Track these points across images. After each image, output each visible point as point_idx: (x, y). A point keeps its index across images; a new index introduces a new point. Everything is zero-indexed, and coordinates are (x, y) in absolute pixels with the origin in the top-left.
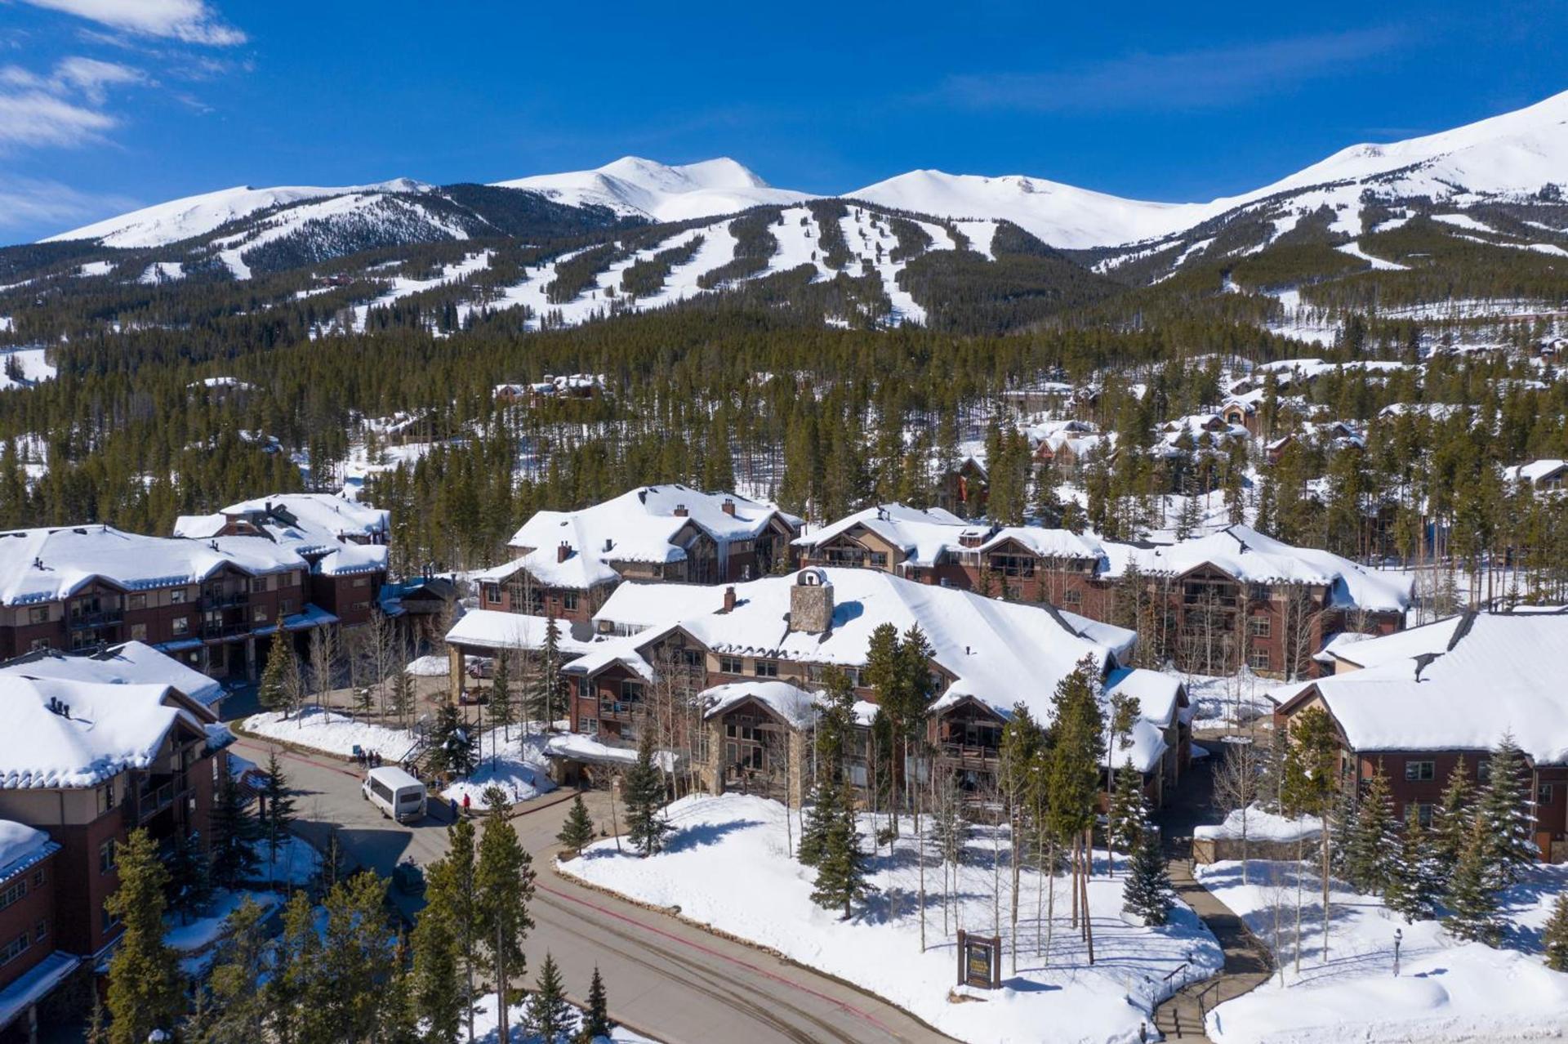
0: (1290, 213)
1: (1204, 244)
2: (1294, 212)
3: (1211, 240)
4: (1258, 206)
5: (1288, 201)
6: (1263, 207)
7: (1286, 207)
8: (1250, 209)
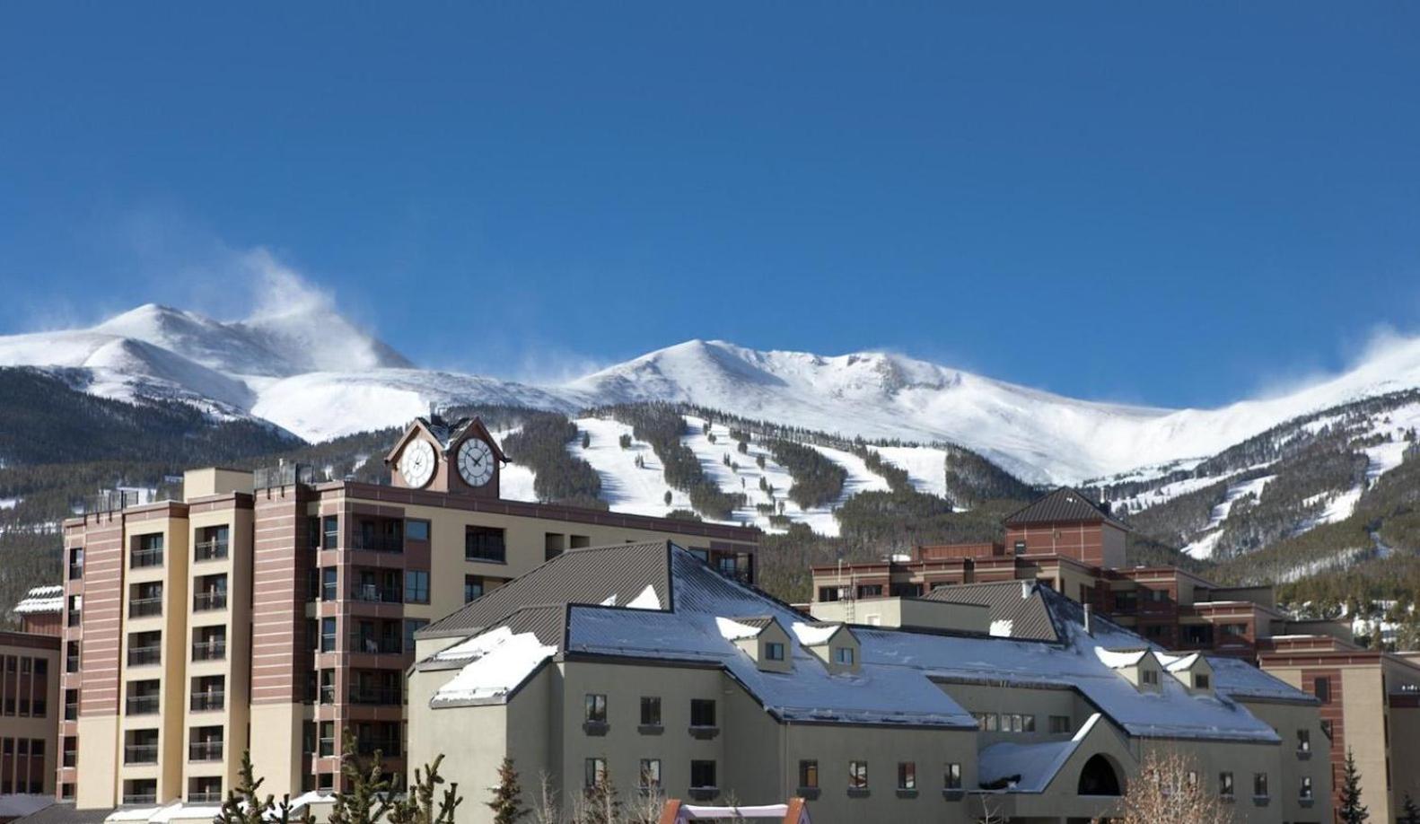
0: (1388, 438)
1: (1257, 486)
2: (1395, 436)
3: (1268, 479)
4: (1328, 422)
5: (1381, 416)
6: (1338, 425)
7: (1380, 428)
8: (1314, 427)
